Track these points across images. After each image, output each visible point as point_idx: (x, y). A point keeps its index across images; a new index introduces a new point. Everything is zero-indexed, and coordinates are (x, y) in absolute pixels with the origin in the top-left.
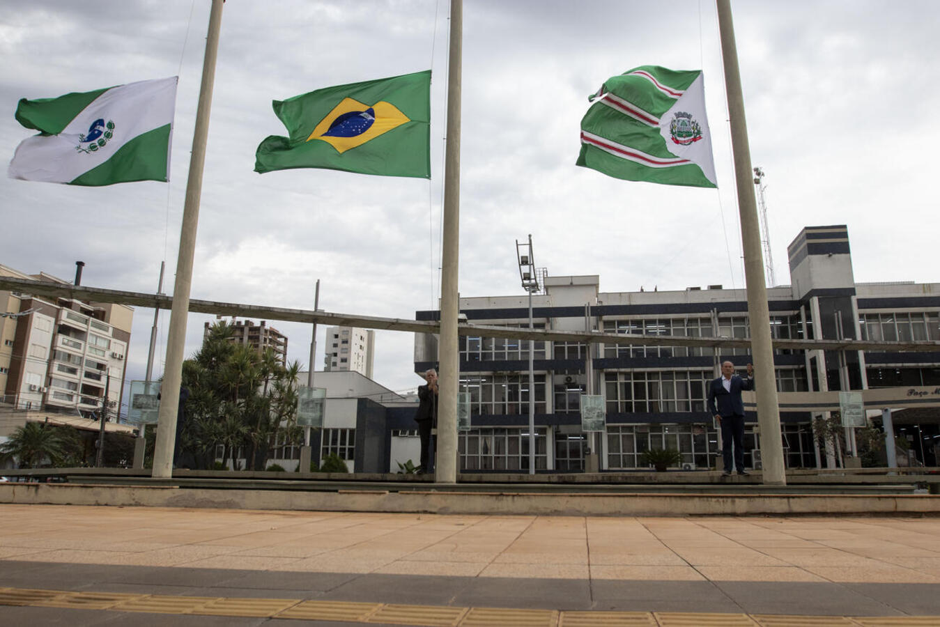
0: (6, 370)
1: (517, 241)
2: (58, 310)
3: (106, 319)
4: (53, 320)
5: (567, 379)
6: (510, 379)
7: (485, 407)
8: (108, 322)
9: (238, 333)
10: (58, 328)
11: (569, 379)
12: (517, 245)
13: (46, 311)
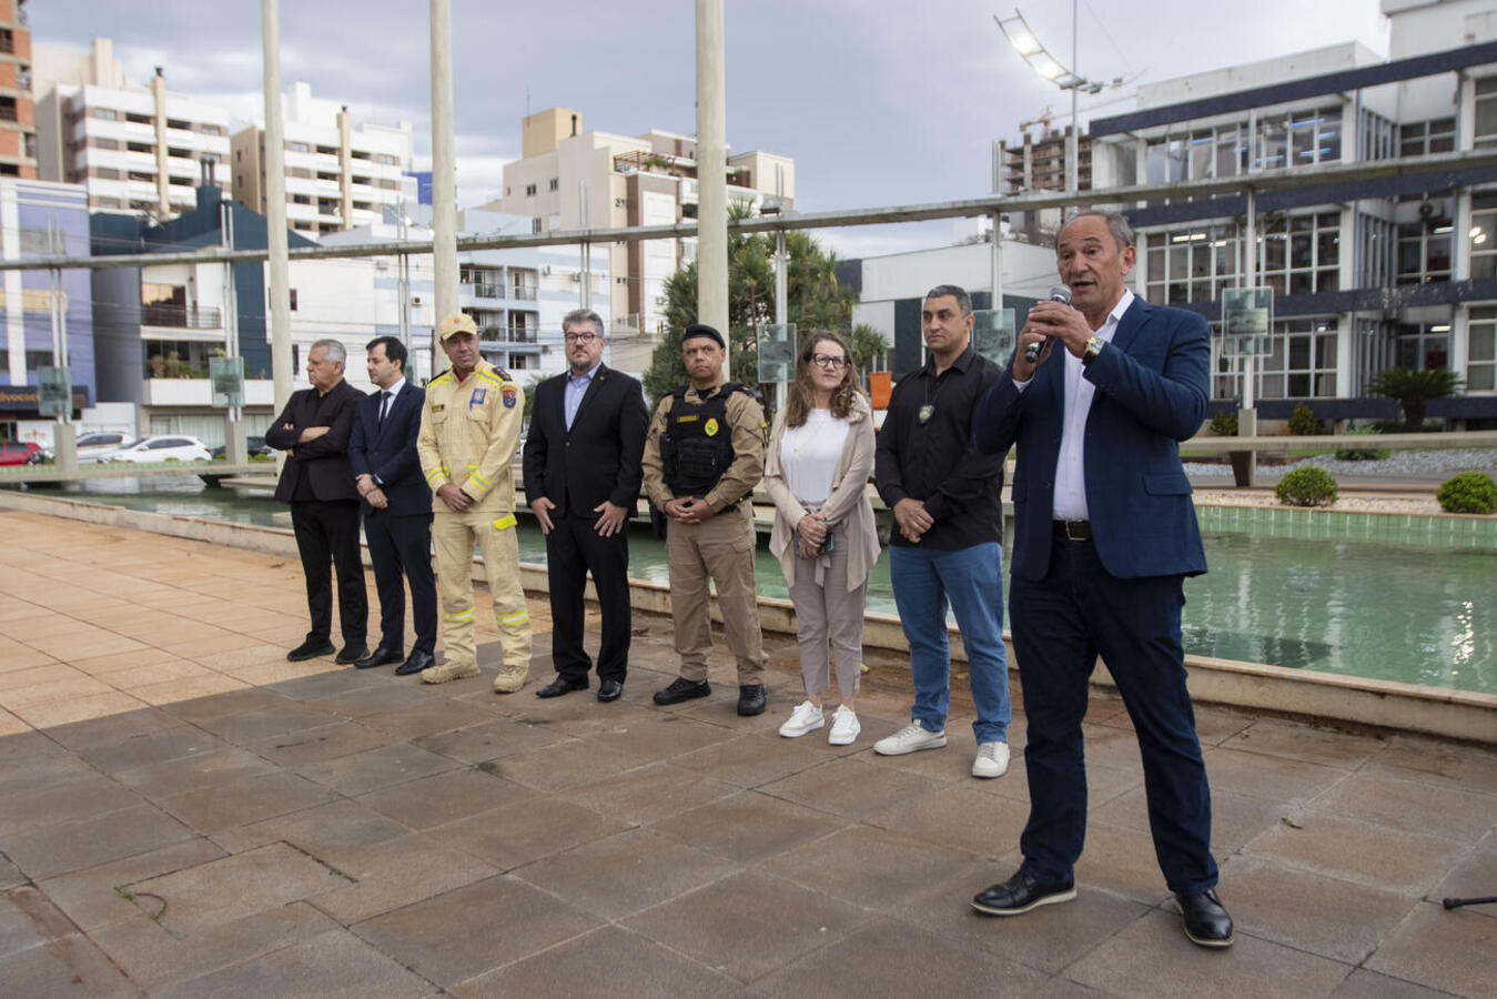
0: (624, 280)
1: (995, 17)
2: (678, 183)
3: (752, 185)
4: (672, 199)
5: (1421, 210)
6: (1269, 226)
7: (1198, 288)
8: (755, 188)
9: (1055, 150)
10: (681, 209)
11: (1425, 212)
12: (1000, 24)
13: (660, 188)
